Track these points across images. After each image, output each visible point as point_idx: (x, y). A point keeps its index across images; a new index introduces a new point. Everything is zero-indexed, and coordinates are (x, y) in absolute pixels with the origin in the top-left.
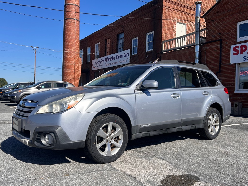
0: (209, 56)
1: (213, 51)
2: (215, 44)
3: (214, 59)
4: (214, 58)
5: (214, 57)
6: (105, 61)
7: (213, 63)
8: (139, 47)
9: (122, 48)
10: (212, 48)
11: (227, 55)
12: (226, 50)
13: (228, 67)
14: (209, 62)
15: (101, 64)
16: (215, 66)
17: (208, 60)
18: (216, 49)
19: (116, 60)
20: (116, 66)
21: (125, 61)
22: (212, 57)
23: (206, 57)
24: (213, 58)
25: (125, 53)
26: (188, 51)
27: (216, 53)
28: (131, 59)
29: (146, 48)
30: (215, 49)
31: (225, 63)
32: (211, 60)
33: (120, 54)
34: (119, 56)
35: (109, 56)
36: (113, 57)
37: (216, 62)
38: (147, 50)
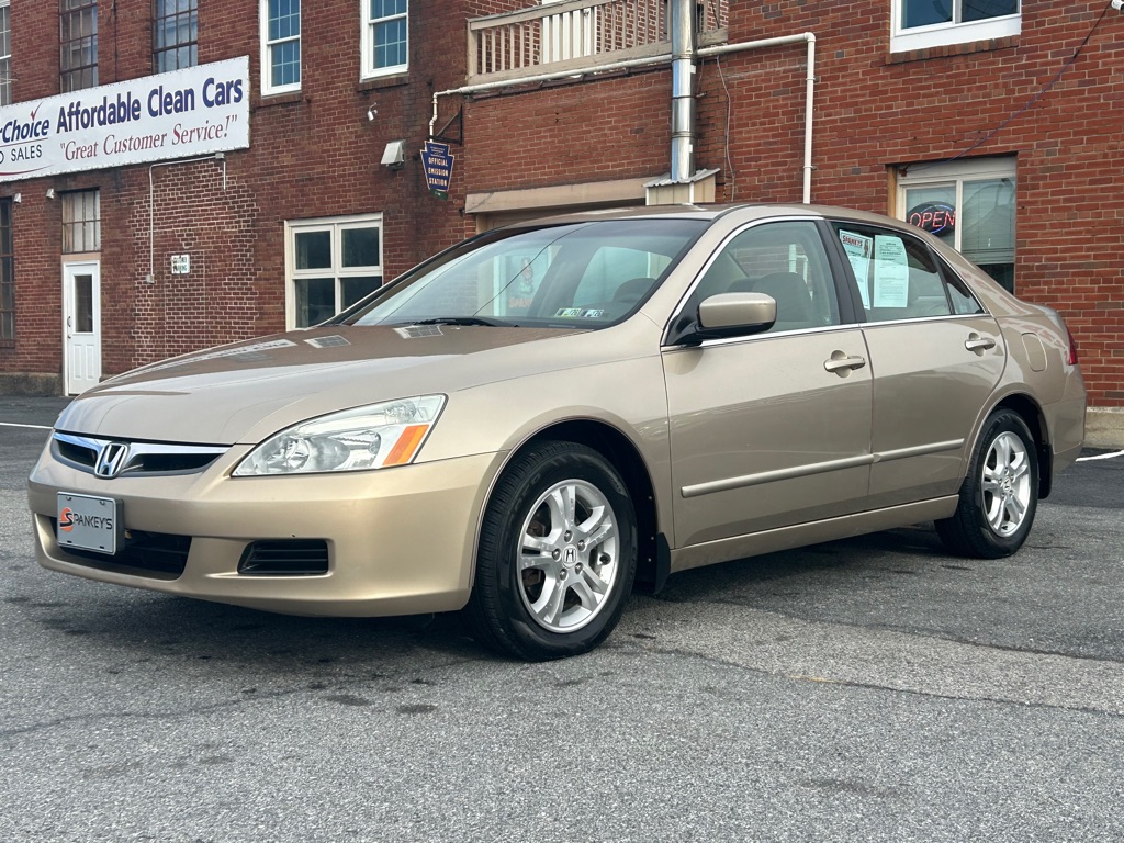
0: (746, 125)
1: (769, 94)
2: (779, 57)
3: (775, 143)
4: (774, 136)
5: (777, 128)
6: (62, 124)
7: (767, 165)
8: (315, 49)
9: (190, 44)
10: (763, 81)
11: (842, 120)
12: (836, 92)
13: (849, 187)
14: (748, 160)
15: (25, 145)
16: (780, 178)
17: (741, 147)
18: (785, 85)
19: (144, 125)
20: (151, 160)
21: (213, 134)
22: (765, 130)
23: (732, 127)
24: (768, 136)
25: (211, 81)
26: (629, 92)
27: (786, 105)
28: (259, 120)
29: (359, 58)
30: (778, 86)
31: (834, 166)
32: (759, 145)
33: (173, 81)
34: (169, 95)
35: (90, 97)
36: (124, 99)
37: (783, 157)
38: (368, 71)
